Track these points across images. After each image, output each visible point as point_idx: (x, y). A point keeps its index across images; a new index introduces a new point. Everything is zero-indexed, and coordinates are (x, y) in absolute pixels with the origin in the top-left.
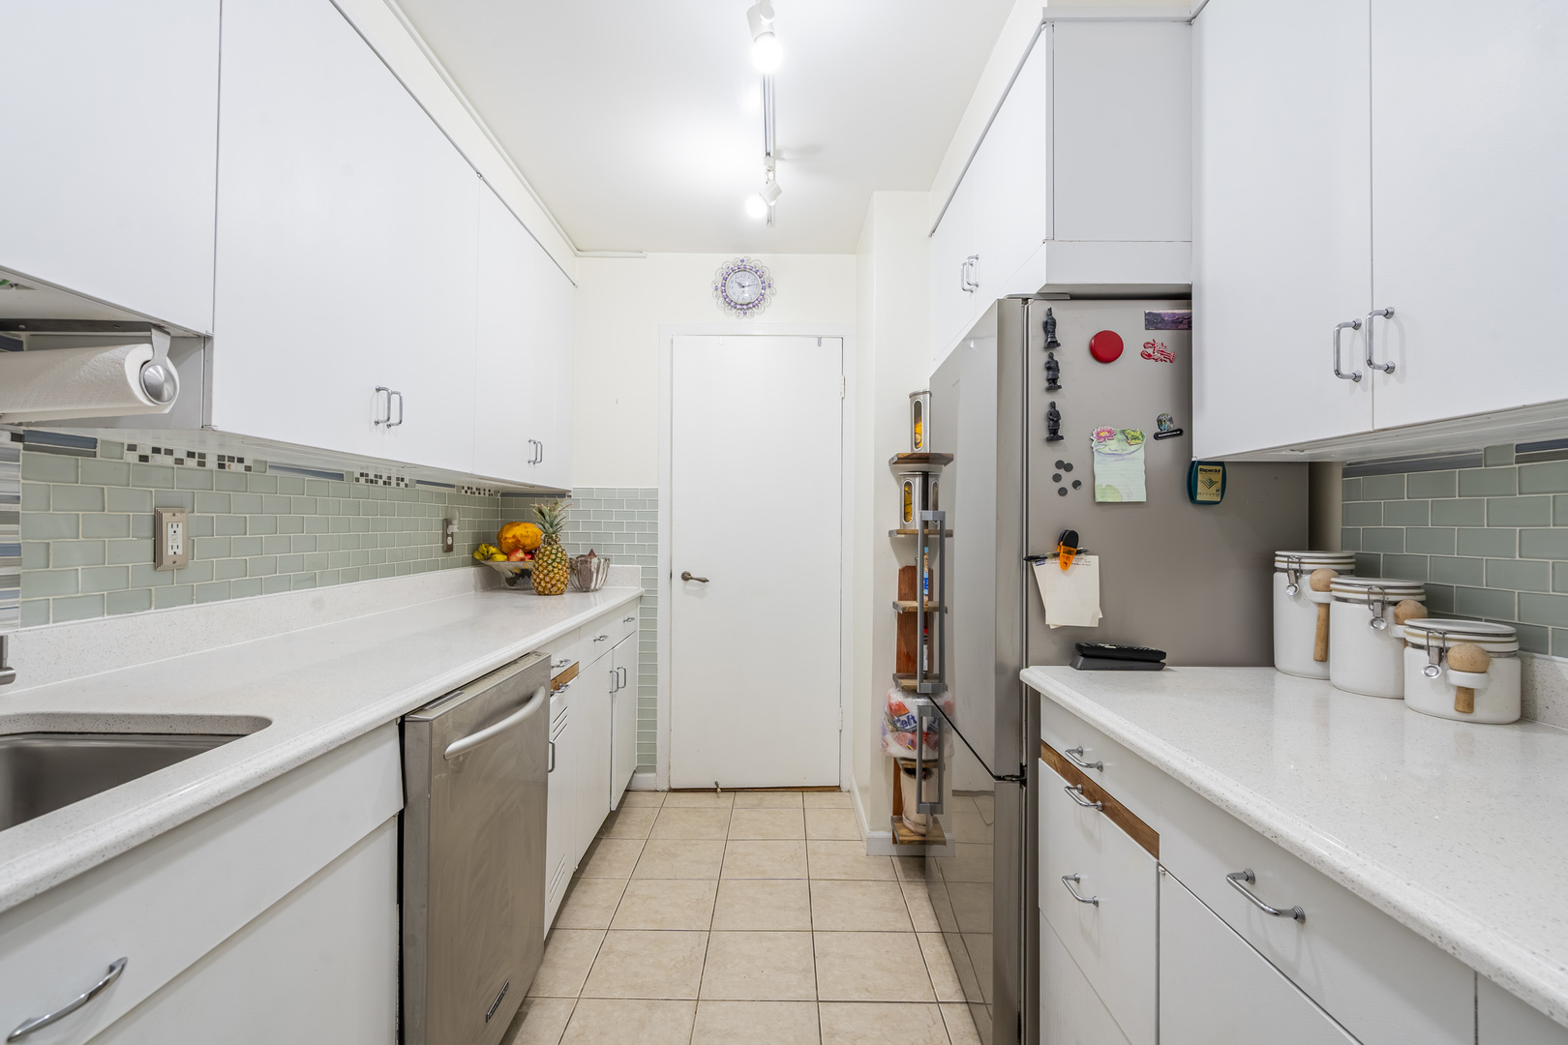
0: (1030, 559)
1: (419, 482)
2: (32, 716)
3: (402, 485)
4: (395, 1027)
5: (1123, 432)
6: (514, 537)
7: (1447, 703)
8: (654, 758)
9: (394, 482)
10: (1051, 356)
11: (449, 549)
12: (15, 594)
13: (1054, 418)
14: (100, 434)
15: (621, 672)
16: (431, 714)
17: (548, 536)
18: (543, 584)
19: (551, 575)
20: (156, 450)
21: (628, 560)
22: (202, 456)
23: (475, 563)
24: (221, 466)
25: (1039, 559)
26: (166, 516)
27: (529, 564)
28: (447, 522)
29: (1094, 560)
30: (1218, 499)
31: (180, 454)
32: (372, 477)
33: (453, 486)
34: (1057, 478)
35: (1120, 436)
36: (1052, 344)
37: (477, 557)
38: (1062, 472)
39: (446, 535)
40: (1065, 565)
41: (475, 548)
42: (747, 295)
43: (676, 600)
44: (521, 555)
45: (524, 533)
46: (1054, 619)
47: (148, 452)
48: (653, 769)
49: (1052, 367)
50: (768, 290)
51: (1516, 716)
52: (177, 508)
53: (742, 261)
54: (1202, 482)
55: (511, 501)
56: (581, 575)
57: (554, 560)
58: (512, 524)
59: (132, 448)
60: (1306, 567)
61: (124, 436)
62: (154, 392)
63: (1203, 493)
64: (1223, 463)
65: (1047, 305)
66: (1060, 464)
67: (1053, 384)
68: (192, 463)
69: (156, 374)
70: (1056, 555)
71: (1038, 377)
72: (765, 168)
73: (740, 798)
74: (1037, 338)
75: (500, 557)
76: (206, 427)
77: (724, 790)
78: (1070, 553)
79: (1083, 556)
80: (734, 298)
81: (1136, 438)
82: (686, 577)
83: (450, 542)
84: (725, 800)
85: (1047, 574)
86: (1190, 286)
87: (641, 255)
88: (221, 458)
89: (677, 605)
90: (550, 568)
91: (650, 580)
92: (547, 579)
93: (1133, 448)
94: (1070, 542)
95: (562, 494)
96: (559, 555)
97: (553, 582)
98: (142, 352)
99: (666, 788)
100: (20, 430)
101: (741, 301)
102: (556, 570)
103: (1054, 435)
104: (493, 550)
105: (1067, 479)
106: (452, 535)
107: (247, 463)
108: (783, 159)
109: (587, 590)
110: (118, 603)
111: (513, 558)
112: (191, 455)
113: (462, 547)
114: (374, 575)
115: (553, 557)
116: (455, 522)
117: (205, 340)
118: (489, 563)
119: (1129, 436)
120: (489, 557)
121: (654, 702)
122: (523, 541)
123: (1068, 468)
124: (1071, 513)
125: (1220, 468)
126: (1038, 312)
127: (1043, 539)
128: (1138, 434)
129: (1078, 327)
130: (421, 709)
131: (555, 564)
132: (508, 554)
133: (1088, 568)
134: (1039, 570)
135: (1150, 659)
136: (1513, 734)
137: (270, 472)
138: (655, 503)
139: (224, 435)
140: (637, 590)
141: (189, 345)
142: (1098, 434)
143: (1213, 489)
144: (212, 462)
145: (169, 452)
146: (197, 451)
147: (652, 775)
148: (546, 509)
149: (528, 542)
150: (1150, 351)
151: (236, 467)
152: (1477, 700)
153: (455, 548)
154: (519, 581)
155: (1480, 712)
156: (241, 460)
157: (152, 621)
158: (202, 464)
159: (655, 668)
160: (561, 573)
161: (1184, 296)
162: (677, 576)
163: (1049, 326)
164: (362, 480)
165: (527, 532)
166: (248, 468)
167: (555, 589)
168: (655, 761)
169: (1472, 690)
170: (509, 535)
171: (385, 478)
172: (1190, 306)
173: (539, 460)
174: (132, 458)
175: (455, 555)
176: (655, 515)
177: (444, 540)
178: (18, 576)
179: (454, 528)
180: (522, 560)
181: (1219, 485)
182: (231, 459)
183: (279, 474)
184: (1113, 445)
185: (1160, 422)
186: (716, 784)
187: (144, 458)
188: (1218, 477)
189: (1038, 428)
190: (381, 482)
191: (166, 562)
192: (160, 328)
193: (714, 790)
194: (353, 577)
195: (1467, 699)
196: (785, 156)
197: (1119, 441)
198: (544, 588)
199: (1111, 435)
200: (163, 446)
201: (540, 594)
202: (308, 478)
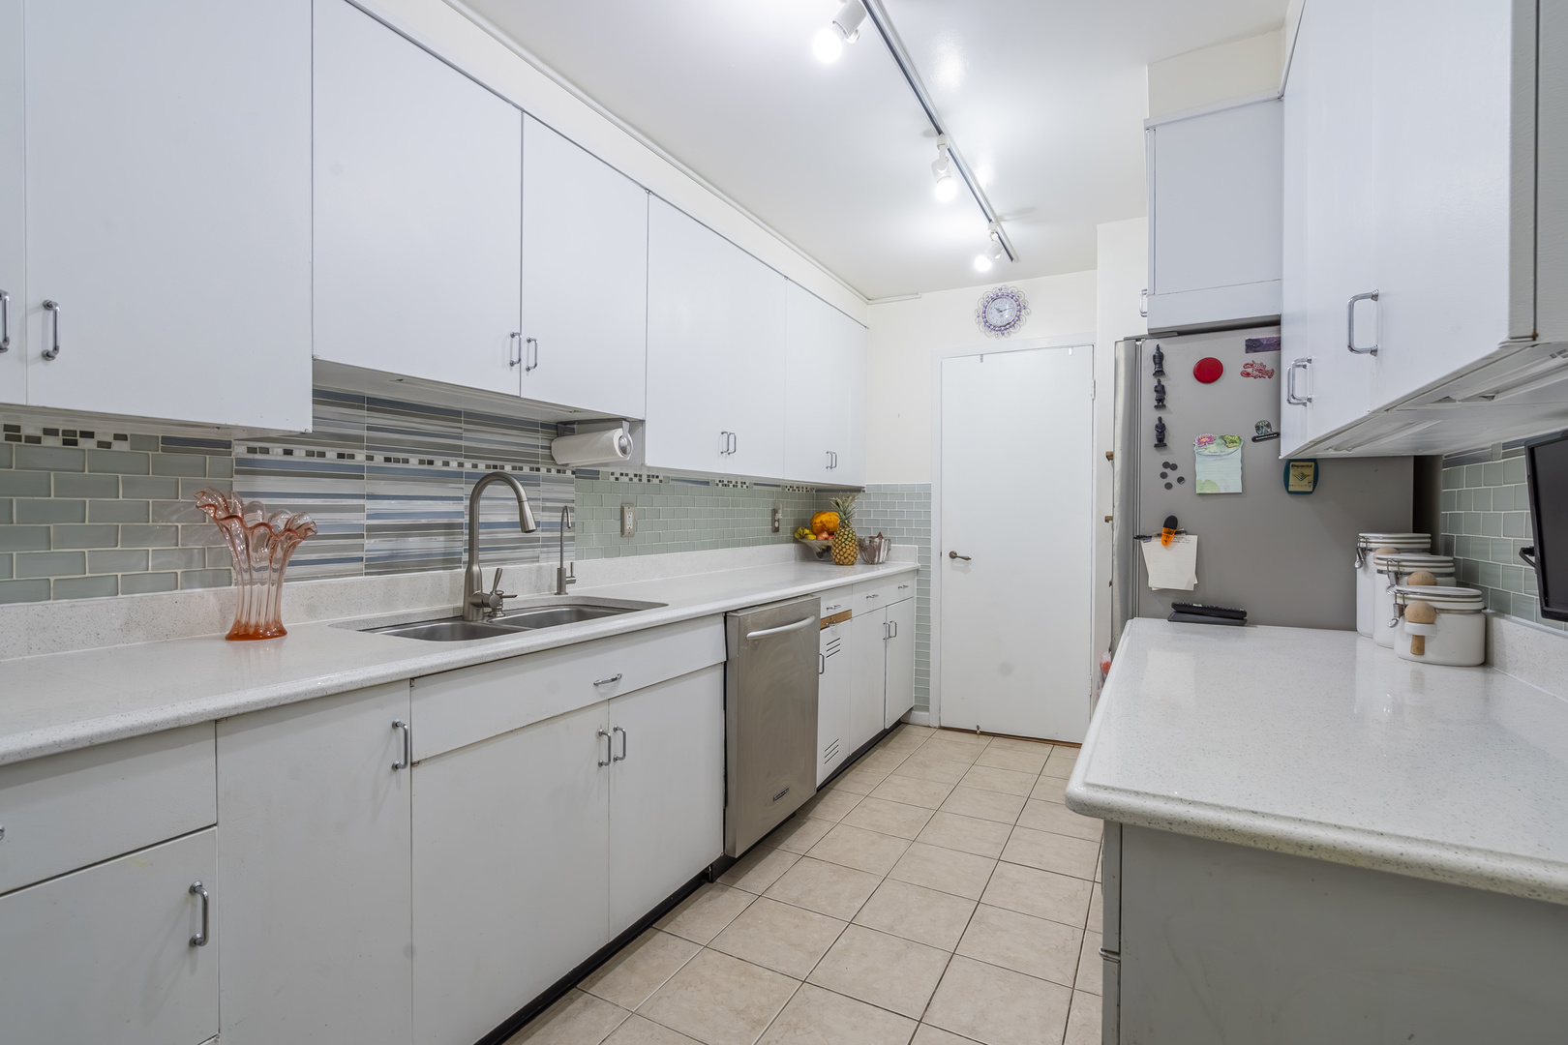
0: (1139, 537)
1: (755, 484)
2: (583, 597)
3: (745, 486)
4: (723, 774)
5: (1222, 437)
6: (821, 522)
7: (1405, 647)
8: (927, 700)
9: (739, 485)
10: (1159, 382)
11: (776, 530)
12: (573, 545)
13: (1161, 429)
14: (601, 469)
15: (893, 625)
16: (741, 614)
17: (842, 521)
18: (838, 556)
19: (844, 550)
20: (622, 474)
21: (908, 541)
22: (641, 476)
23: (796, 541)
24: (649, 481)
25: (1147, 538)
26: (626, 508)
27: (830, 542)
28: (775, 512)
29: (1194, 539)
30: (1311, 490)
31: (631, 476)
32: (726, 482)
33: (779, 486)
34: (1164, 476)
35: (1219, 441)
36: (1159, 372)
37: (797, 536)
38: (1168, 471)
39: (774, 521)
40: (1166, 542)
41: (795, 530)
42: (1007, 316)
43: (944, 572)
44: (825, 535)
45: (829, 520)
46: (1155, 582)
47: (619, 476)
48: (927, 709)
49: (1160, 391)
50: (1023, 311)
51: (1480, 659)
52: (630, 504)
53: (1000, 290)
54: (1294, 475)
55: (822, 496)
56: (869, 553)
57: (846, 539)
58: (820, 512)
59: (612, 474)
60: (1373, 546)
61: (610, 470)
62: (624, 450)
63: (1295, 484)
64: (1314, 460)
65: (1156, 342)
66: (1166, 465)
67: (1160, 403)
68: (636, 480)
69: (624, 442)
70: (1159, 535)
71: (1148, 397)
72: (989, 232)
73: (997, 740)
74: (1148, 367)
75: (812, 537)
76: (643, 464)
77: (982, 733)
78: (1169, 533)
79: (1184, 535)
80: (994, 322)
81: (1233, 442)
82: (953, 555)
83: (777, 525)
84: (984, 741)
85: (1152, 550)
86: (1280, 316)
87: (915, 296)
88: (649, 476)
89: (945, 577)
90: (843, 545)
91: (925, 556)
92: (841, 553)
93: (1231, 450)
94: (1172, 527)
95: (858, 490)
96: (850, 535)
97: (846, 555)
98: (619, 432)
99: (937, 725)
100: (574, 469)
101: (999, 324)
102: (847, 547)
103: (1161, 442)
104: (807, 531)
105: (1173, 476)
106: (778, 520)
107: (660, 478)
108: (1005, 220)
109: (873, 563)
110: (609, 552)
111: (820, 538)
112: (636, 475)
113: (786, 529)
114: (727, 545)
115: (846, 537)
116: (780, 511)
117: (642, 422)
118: (804, 541)
119: (1228, 441)
120: (804, 537)
121: (928, 655)
122: (827, 525)
123: (1174, 467)
124: (1176, 501)
125: (1313, 464)
126: (1149, 348)
127: (1152, 521)
128: (1236, 439)
129: (1183, 358)
130: (735, 611)
131: (847, 542)
132: (817, 534)
133: (1186, 547)
134: (1145, 546)
135: (1234, 617)
136: (1476, 675)
137: (671, 483)
138: (929, 495)
139: (649, 468)
140: (912, 564)
141: (636, 425)
142: (1199, 440)
143: (1306, 481)
144: (644, 479)
145: (627, 475)
146: (638, 473)
147: (927, 714)
148: (839, 501)
149: (831, 526)
150: (1250, 370)
151: (655, 481)
152: (1427, 646)
153: (780, 530)
154: (824, 555)
155: (1429, 655)
156: (657, 477)
157: (620, 562)
158: (640, 480)
159: (928, 628)
160: (851, 549)
161: (1275, 322)
162: (946, 555)
163: (1159, 358)
164: (720, 484)
165: (830, 518)
166: (661, 481)
167: (847, 560)
168: (929, 703)
169: (1423, 637)
170: (818, 521)
171: (734, 483)
172: (1279, 331)
173: (834, 465)
174: (612, 479)
175: (780, 534)
176: (929, 505)
177: (773, 524)
178: (574, 537)
179: (779, 516)
180: (826, 539)
181: (1311, 478)
182: (653, 476)
183: (675, 483)
184: (1213, 448)
185: (1258, 428)
186: (978, 727)
187: (617, 479)
188: (1310, 472)
189: (1148, 435)
190: (731, 485)
191: (626, 532)
192: (625, 419)
193: (974, 732)
194: (715, 546)
195: (1419, 645)
196: (1006, 218)
197: (1218, 444)
198: (839, 559)
199: (1211, 440)
200: (624, 472)
201: (838, 564)
202: (690, 485)
